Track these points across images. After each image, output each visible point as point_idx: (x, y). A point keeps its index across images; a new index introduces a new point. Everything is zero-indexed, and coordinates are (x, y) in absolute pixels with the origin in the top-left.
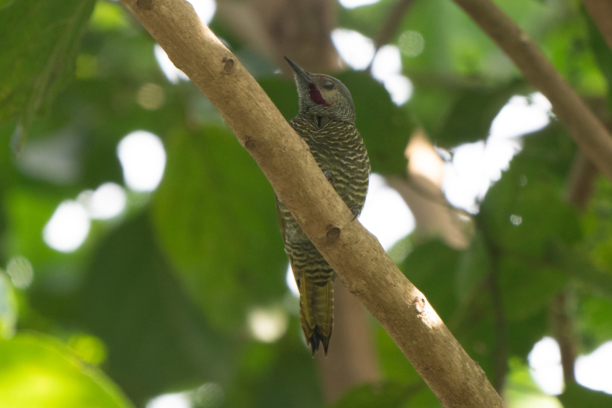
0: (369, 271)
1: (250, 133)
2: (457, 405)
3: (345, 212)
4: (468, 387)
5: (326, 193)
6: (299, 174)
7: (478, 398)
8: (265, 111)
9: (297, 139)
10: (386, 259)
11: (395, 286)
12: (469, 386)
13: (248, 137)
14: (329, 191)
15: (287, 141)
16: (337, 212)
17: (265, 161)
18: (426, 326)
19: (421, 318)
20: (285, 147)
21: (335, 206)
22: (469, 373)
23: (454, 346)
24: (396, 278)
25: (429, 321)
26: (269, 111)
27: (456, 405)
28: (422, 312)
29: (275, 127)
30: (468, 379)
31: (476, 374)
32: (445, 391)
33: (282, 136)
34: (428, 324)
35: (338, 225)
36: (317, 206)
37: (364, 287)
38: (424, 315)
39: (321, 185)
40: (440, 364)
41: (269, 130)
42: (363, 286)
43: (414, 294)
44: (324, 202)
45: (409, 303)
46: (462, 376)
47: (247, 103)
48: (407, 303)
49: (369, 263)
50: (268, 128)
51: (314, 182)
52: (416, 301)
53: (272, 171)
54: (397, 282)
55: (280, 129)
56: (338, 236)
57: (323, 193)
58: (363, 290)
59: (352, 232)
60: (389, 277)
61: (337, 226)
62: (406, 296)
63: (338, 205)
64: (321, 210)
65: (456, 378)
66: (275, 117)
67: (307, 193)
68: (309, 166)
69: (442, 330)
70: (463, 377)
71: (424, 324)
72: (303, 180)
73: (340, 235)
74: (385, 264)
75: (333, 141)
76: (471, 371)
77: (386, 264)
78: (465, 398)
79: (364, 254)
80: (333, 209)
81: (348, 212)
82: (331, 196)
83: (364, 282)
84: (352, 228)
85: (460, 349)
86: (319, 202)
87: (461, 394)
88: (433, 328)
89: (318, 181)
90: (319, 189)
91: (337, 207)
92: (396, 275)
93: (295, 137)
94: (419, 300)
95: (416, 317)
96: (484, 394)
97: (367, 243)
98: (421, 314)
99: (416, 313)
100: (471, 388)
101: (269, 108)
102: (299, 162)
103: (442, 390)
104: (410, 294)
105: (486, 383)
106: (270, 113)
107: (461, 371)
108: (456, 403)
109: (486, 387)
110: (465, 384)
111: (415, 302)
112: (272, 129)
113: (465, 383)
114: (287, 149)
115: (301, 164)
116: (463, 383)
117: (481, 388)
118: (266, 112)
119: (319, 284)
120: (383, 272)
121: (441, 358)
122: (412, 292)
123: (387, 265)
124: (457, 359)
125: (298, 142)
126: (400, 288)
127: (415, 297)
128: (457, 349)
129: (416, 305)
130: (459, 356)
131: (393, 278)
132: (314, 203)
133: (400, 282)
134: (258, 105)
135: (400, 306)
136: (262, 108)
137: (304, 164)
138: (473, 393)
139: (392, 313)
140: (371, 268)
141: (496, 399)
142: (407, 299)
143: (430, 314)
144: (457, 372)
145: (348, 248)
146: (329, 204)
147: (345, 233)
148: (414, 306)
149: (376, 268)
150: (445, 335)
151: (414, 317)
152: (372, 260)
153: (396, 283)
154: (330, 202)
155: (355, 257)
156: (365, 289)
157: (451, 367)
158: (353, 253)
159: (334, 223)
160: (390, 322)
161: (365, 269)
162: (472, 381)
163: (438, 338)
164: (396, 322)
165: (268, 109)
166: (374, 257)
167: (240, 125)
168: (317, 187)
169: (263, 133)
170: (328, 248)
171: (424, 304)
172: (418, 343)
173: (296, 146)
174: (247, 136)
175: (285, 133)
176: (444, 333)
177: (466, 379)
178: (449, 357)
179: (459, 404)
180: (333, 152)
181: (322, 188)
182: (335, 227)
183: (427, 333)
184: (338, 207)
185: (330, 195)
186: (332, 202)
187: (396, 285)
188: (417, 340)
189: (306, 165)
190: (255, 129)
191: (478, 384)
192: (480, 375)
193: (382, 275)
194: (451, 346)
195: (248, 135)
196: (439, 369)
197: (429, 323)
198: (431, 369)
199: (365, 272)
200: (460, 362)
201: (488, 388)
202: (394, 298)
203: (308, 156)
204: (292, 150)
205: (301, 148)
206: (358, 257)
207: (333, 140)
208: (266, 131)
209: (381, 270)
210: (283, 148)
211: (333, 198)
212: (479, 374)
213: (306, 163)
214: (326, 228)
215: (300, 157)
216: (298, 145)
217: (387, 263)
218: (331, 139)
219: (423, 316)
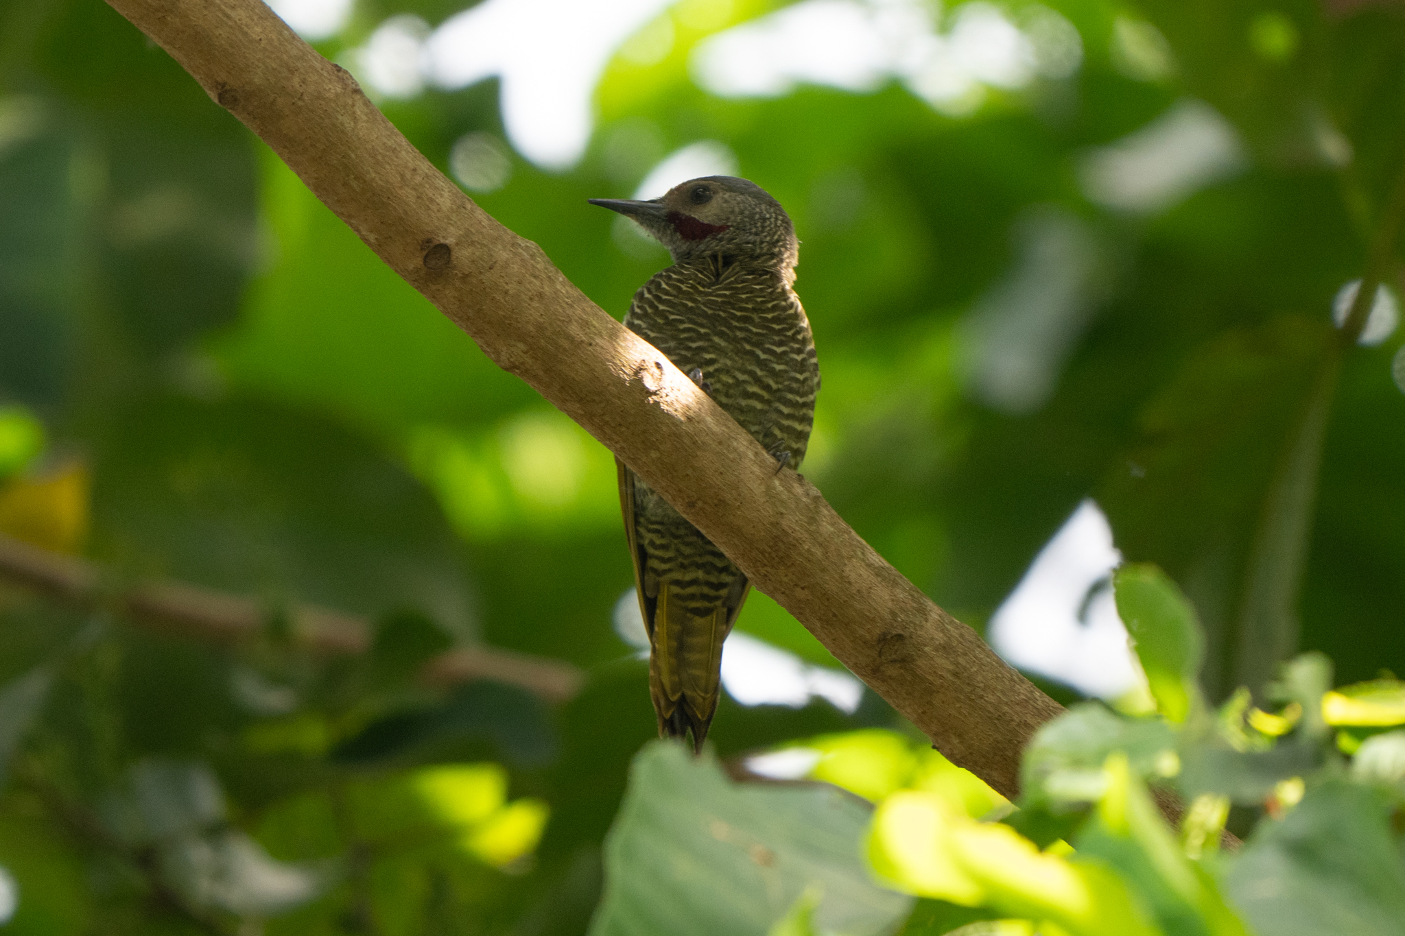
0: (528, 322)
1: (222, 77)
2: (769, 569)
3: (458, 207)
4: (783, 530)
5: (408, 176)
6: (342, 145)
7: (809, 550)
8: (247, 26)
9: (328, 72)
10: (564, 292)
11: (591, 345)
12: (786, 528)
13: (220, 84)
14: (415, 170)
15: (304, 81)
16: (438, 211)
17: (266, 127)
18: (673, 417)
19: (659, 403)
20: (302, 94)
21: (431, 200)
22: (782, 502)
23: (742, 449)
24: (591, 328)
25: (678, 406)
26: (256, 24)
27: (766, 571)
28: (659, 390)
29: (273, 56)
30: (782, 514)
31: (797, 500)
32: (739, 544)
33: (292, 71)
34: (677, 413)
35: (444, 237)
36: (394, 204)
37: (525, 356)
38: (664, 395)
39: (395, 159)
40: (715, 492)
41: (260, 65)
42: (522, 354)
43: (636, 354)
44: (408, 195)
45: (627, 375)
46: (768, 509)
47: (205, 15)
48: (621, 376)
49: (527, 305)
50: (259, 60)
51: (380, 158)
52: (641, 369)
53: (285, 147)
54: (595, 337)
55: (285, 57)
56: (449, 261)
57: (402, 176)
58: (522, 363)
59: (479, 246)
60: (574, 329)
61: (442, 241)
62: (618, 362)
63: (439, 197)
64: (401, 212)
65: (755, 514)
66: (270, 35)
67: (365, 181)
68: (360, 125)
69: (711, 420)
70: (770, 511)
71: (668, 414)
72: (353, 156)
73: (453, 258)
74: (561, 301)
75: (741, 311)
76: (785, 495)
77: (564, 301)
78: (781, 554)
79: (512, 288)
80: (428, 207)
81: (464, 208)
82: (421, 179)
83: (522, 346)
84: (476, 239)
85: (756, 454)
86: (395, 197)
87: (770, 547)
88: (689, 419)
89: (388, 153)
90: (391, 169)
91: (437, 200)
92: (591, 322)
93: (322, 70)
94: (649, 366)
95: (646, 402)
96: (820, 539)
97: (515, 266)
98: (658, 394)
99: (644, 394)
100: (790, 532)
101: (255, 18)
102: (337, 119)
103: (732, 542)
104: (628, 357)
105: (825, 517)
106: (258, 30)
107: (762, 500)
108: (765, 565)
109: (824, 523)
110: (776, 525)
111: (640, 373)
112: (268, 61)
113: (777, 523)
114: (306, 98)
115: (342, 124)
116: (772, 524)
117: (813, 528)
118: (249, 28)
119: (698, 612)
120: (560, 320)
121: (715, 479)
122: (631, 351)
123: (567, 303)
124: (751, 475)
125: (330, 80)
126: (602, 348)
127: (639, 361)
128: (750, 455)
129: (642, 378)
130: (756, 469)
131: (584, 328)
132: (384, 200)
133: (600, 335)
134: (228, 17)
135: (609, 385)
136: (238, 22)
137: (349, 123)
138: (797, 540)
139: (594, 401)
140: (531, 315)
141: (851, 545)
142: (623, 368)
143: (679, 390)
144: (755, 502)
145: (475, 282)
146: (418, 197)
147: (463, 252)
148: (640, 381)
149: (542, 315)
150: (718, 430)
151: (642, 404)
152: (531, 299)
153: (592, 338)
154: (421, 193)
155: (494, 297)
156: (529, 361)
157: (739, 495)
158: (488, 290)
159: (435, 235)
160: (596, 420)
161: (519, 320)
162: (790, 517)
163: (702, 438)
164: (607, 418)
165: (253, 20)
166: (535, 290)
167: (200, 63)
168: (387, 167)
169: (249, 72)
170: (433, 287)
171: (662, 374)
172: (661, 454)
173: (327, 88)
174: (217, 82)
175: (299, 64)
176: (717, 425)
177: (777, 514)
178: (733, 474)
179: (773, 567)
180: (739, 334)
181: (398, 165)
182: (438, 243)
183: (677, 432)
184: (440, 200)
185: (418, 179)
186: (424, 191)
187: (594, 343)
188: (658, 449)
189: (355, 122)
190: (231, 67)
191: (806, 520)
192: (809, 501)
193: (558, 326)
194: (735, 450)
195: (219, 79)
196: (716, 502)
197: (679, 410)
198: (700, 504)
199: (520, 325)
200: (759, 482)
201: (829, 527)
202: (592, 370)
203: (357, 105)
204: (318, 98)
205: (339, 90)
206: (498, 297)
207: (742, 309)
208: (255, 68)
209: (554, 317)
210: (299, 96)
211: (427, 182)
212: (804, 499)
213: (355, 119)
214: (419, 248)
215: (339, 109)
216: (330, 86)
217: (566, 300)
218: (736, 306)
219: (661, 397)
